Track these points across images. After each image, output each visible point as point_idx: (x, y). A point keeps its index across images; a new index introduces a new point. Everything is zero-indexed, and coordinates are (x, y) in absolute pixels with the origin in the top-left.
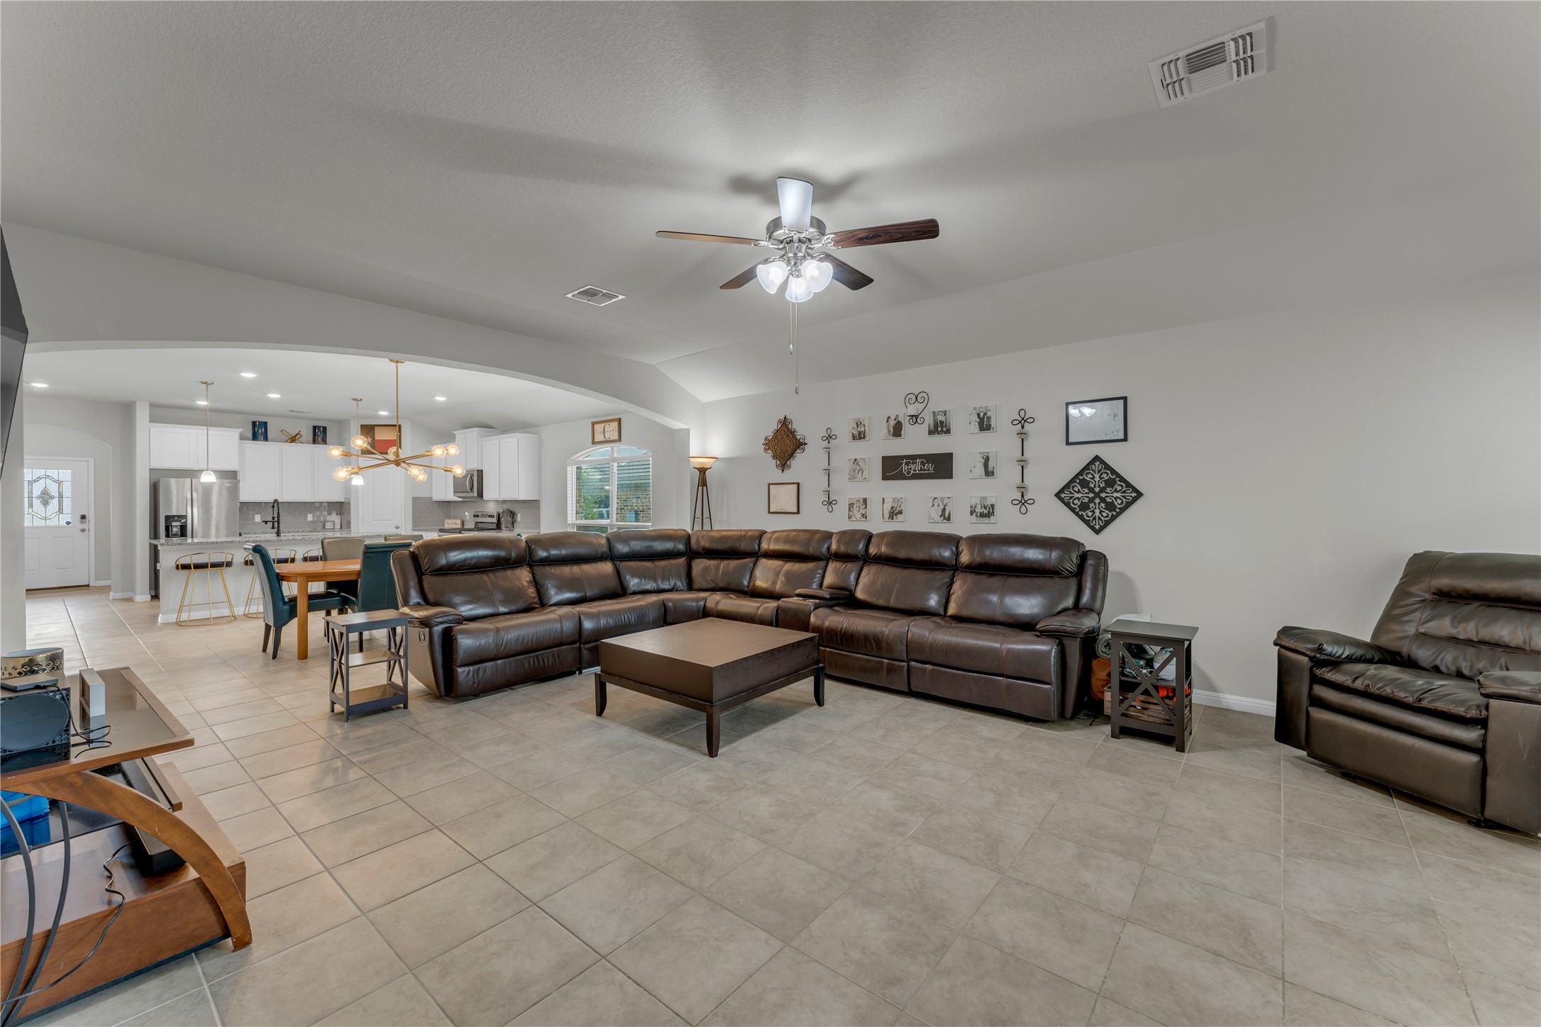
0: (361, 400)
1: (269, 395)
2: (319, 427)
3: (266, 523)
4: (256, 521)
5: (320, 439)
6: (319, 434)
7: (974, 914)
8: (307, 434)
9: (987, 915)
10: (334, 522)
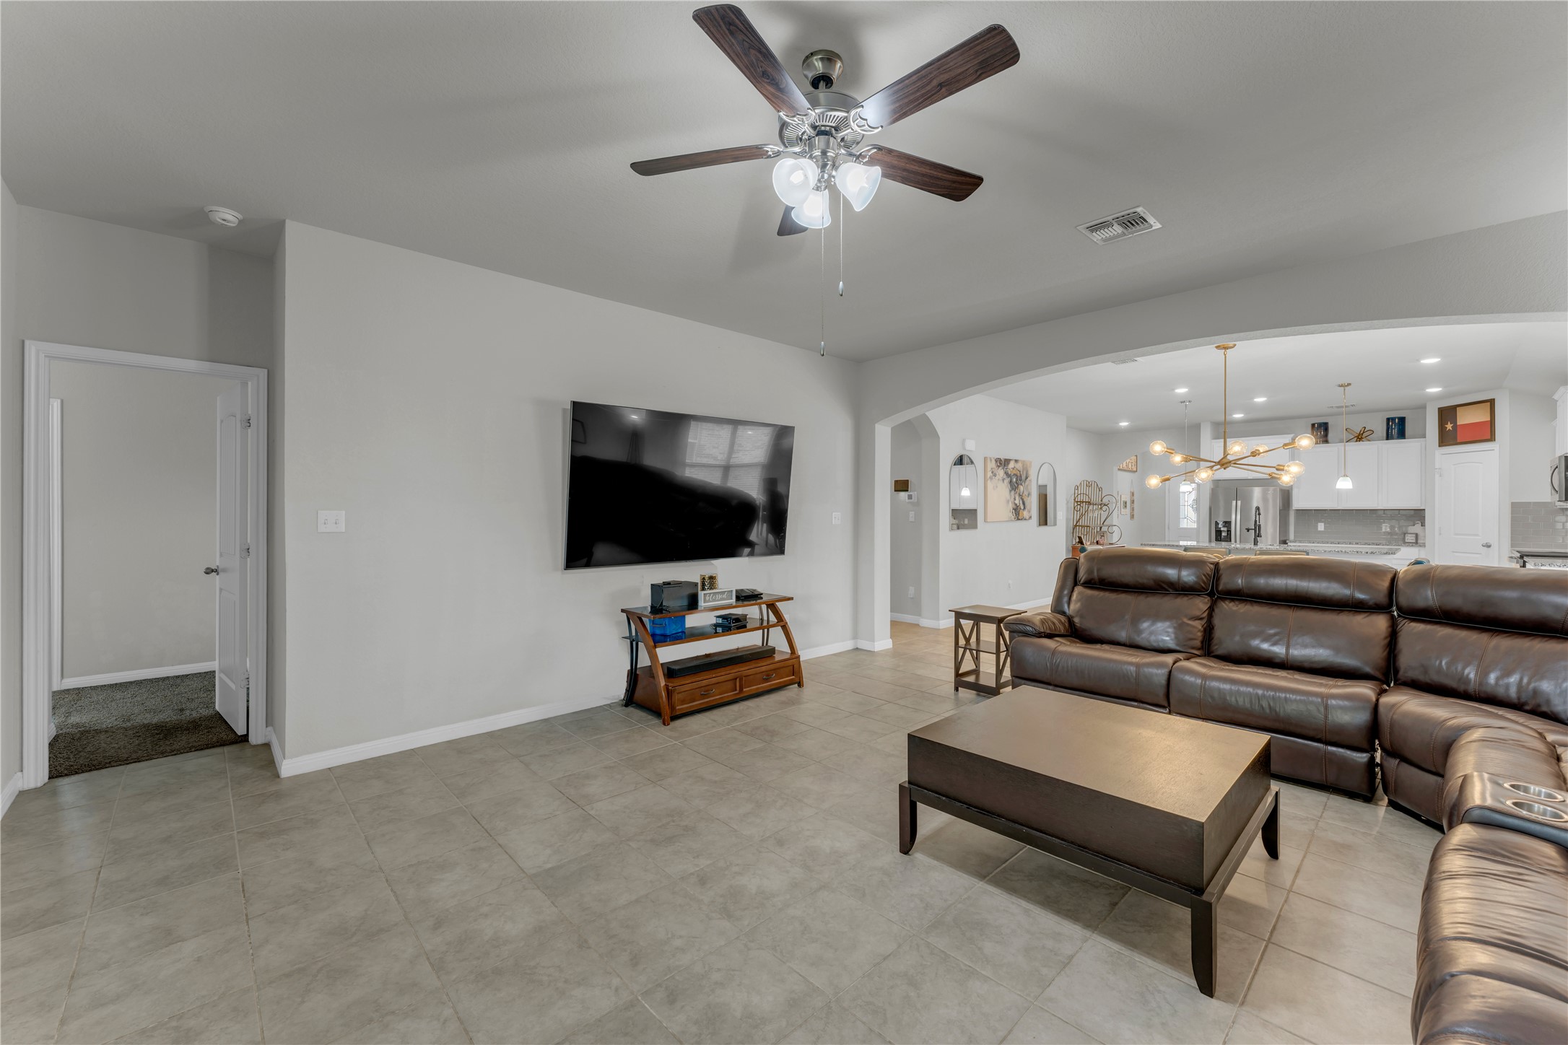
0: (1349, 384)
1: (1255, 400)
2: (1393, 419)
3: (1248, 531)
4: (1319, 529)
5: (1395, 432)
6: (1397, 428)
7: (457, 1013)
8: (1381, 428)
9: (444, 1023)
10: (1417, 535)
